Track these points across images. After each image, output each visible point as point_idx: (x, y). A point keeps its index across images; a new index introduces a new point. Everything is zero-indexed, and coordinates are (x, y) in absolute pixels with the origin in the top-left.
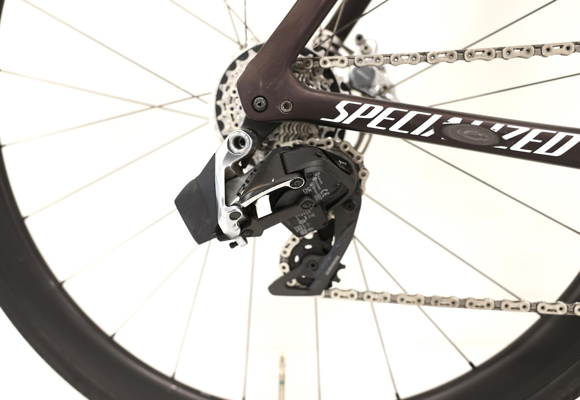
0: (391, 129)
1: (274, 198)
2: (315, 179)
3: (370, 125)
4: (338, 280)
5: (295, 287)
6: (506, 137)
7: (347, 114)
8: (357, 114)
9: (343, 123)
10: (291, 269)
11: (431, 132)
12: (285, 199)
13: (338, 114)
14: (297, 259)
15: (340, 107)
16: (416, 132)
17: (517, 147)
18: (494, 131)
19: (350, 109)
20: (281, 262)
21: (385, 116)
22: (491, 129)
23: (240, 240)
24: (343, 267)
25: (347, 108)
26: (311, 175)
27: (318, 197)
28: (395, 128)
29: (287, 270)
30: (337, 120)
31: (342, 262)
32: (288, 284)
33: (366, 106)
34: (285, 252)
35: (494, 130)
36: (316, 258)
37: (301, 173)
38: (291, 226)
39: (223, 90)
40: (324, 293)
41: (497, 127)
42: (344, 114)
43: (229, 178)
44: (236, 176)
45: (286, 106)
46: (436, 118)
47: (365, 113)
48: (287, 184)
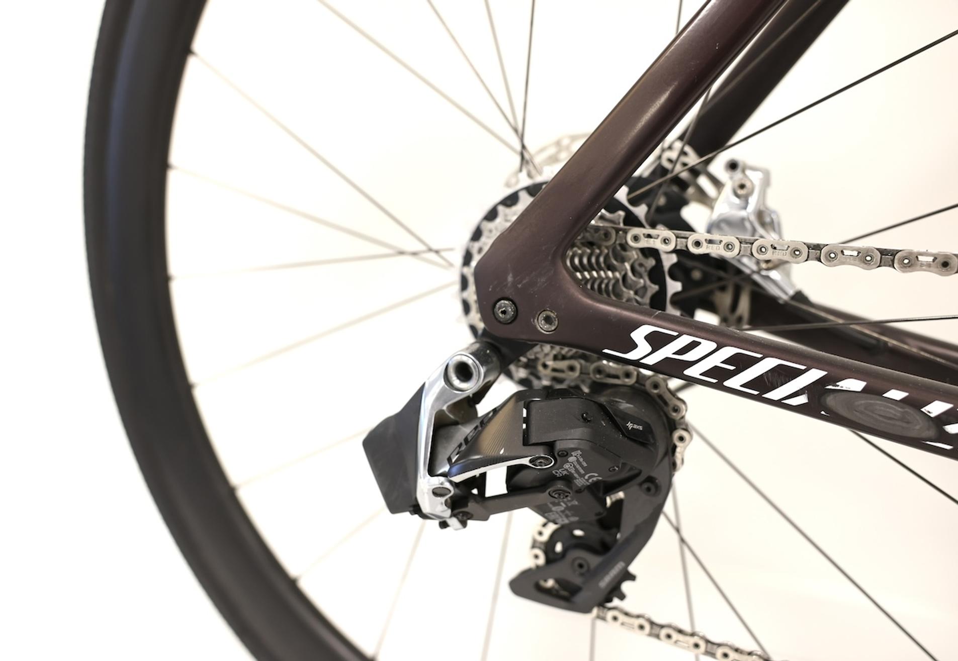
0: (727, 383)
1: (512, 472)
2: (571, 459)
3: (688, 372)
4: (622, 597)
5: (548, 592)
6: (952, 429)
7: (649, 349)
8: (667, 351)
9: (641, 361)
10: (549, 561)
11: (802, 400)
12: (522, 477)
13: (633, 346)
14: (559, 547)
15: (638, 335)
16: (775, 395)
18: (928, 414)
19: (657, 341)
20: (533, 547)
21: (717, 360)
22: (923, 410)
23: (454, 522)
24: (632, 577)
25: (649, 338)
26: (566, 454)
27: (580, 482)
28: (735, 382)
29: (541, 561)
30: (632, 356)
31: (633, 568)
32: (542, 583)
33: (685, 340)
34: (540, 533)
35: (929, 412)
36: (587, 555)
37: (550, 446)
38: (541, 510)
39: (474, 251)
40: (595, 611)
41: (936, 409)
42: (643, 348)
43: (441, 425)
44: (456, 423)
45: (548, 320)
46: (815, 375)
47: (682, 351)
48: (525, 461)
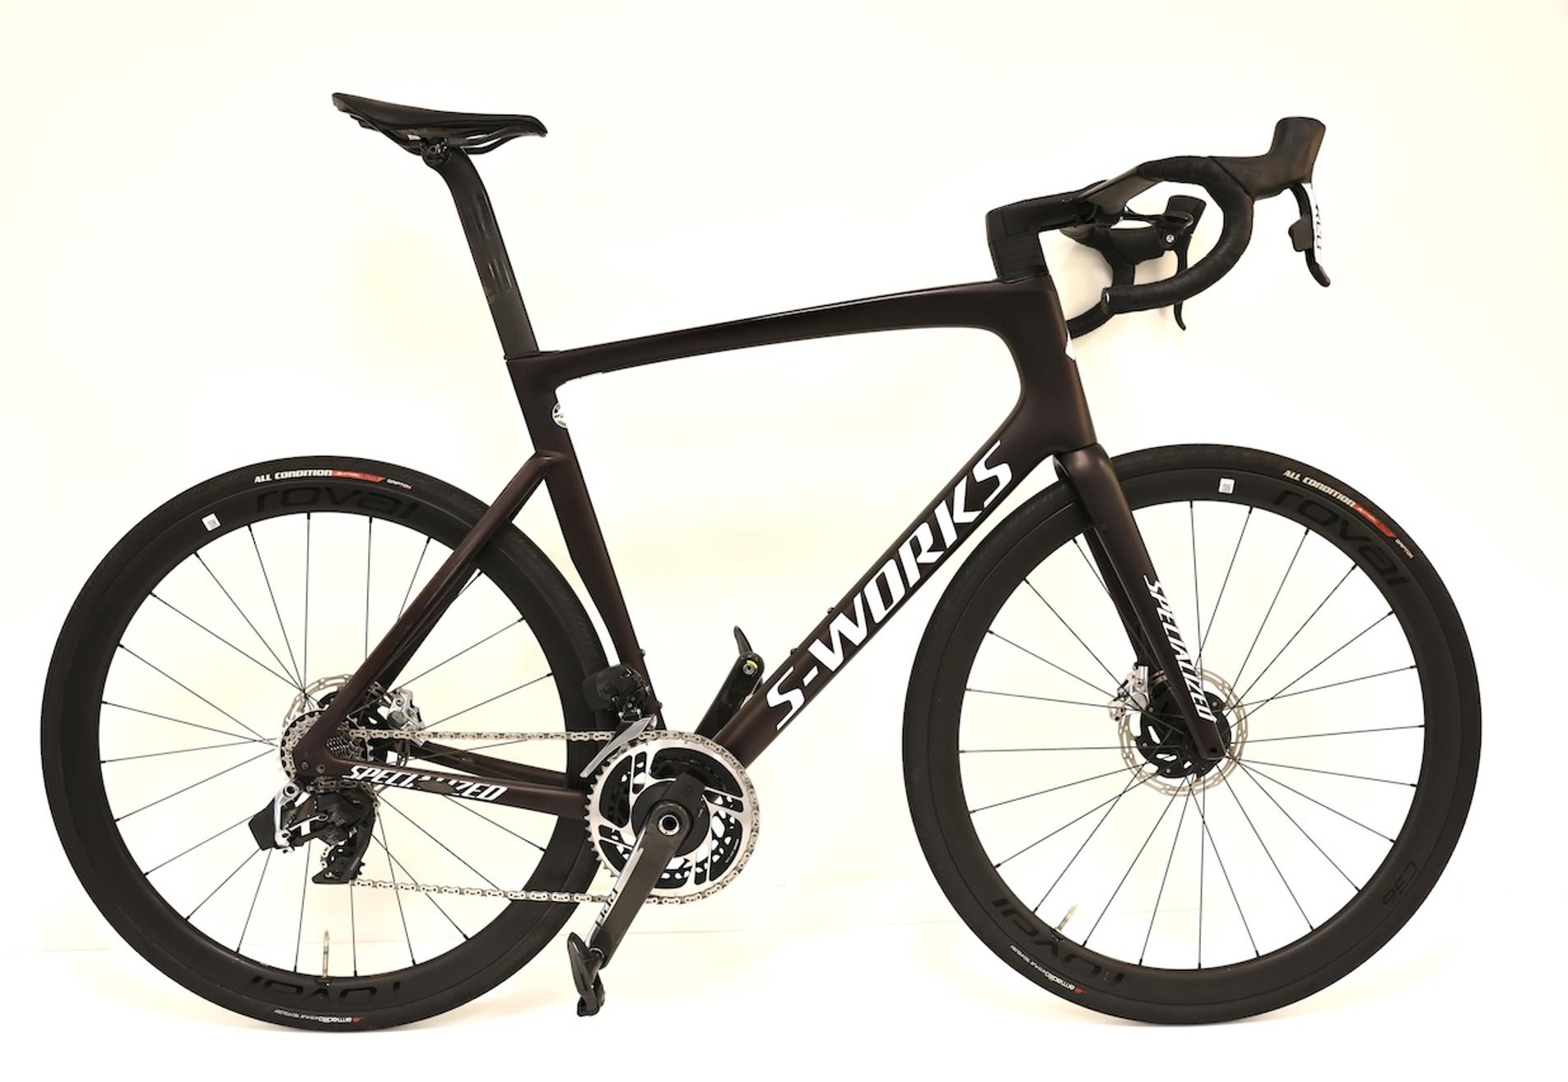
0: (387, 783)
1: (312, 824)
2: (334, 815)
3: (372, 780)
4: (361, 874)
5: (330, 878)
6: (459, 788)
7: (358, 774)
8: (365, 774)
9: (356, 779)
10: (328, 865)
11: (411, 785)
12: (317, 825)
13: (352, 773)
14: (333, 859)
15: (354, 770)
16: (403, 784)
17: (466, 794)
19: (361, 771)
20: (322, 860)
21: (382, 775)
23: (290, 849)
24: (363, 864)
25: (358, 770)
26: (332, 813)
27: (337, 824)
29: (326, 866)
30: (352, 777)
31: (363, 860)
32: (326, 876)
33: (370, 770)
34: (324, 854)
36: (346, 859)
37: (326, 812)
38: (324, 839)
39: (287, 740)
40: (350, 882)
41: (452, 782)
42: (356, 774)
43: (283, 810)
44: (287, 810)
45: (322, 768)
46: (414, 776)
47: (370, 774)
48: (317, 818)
